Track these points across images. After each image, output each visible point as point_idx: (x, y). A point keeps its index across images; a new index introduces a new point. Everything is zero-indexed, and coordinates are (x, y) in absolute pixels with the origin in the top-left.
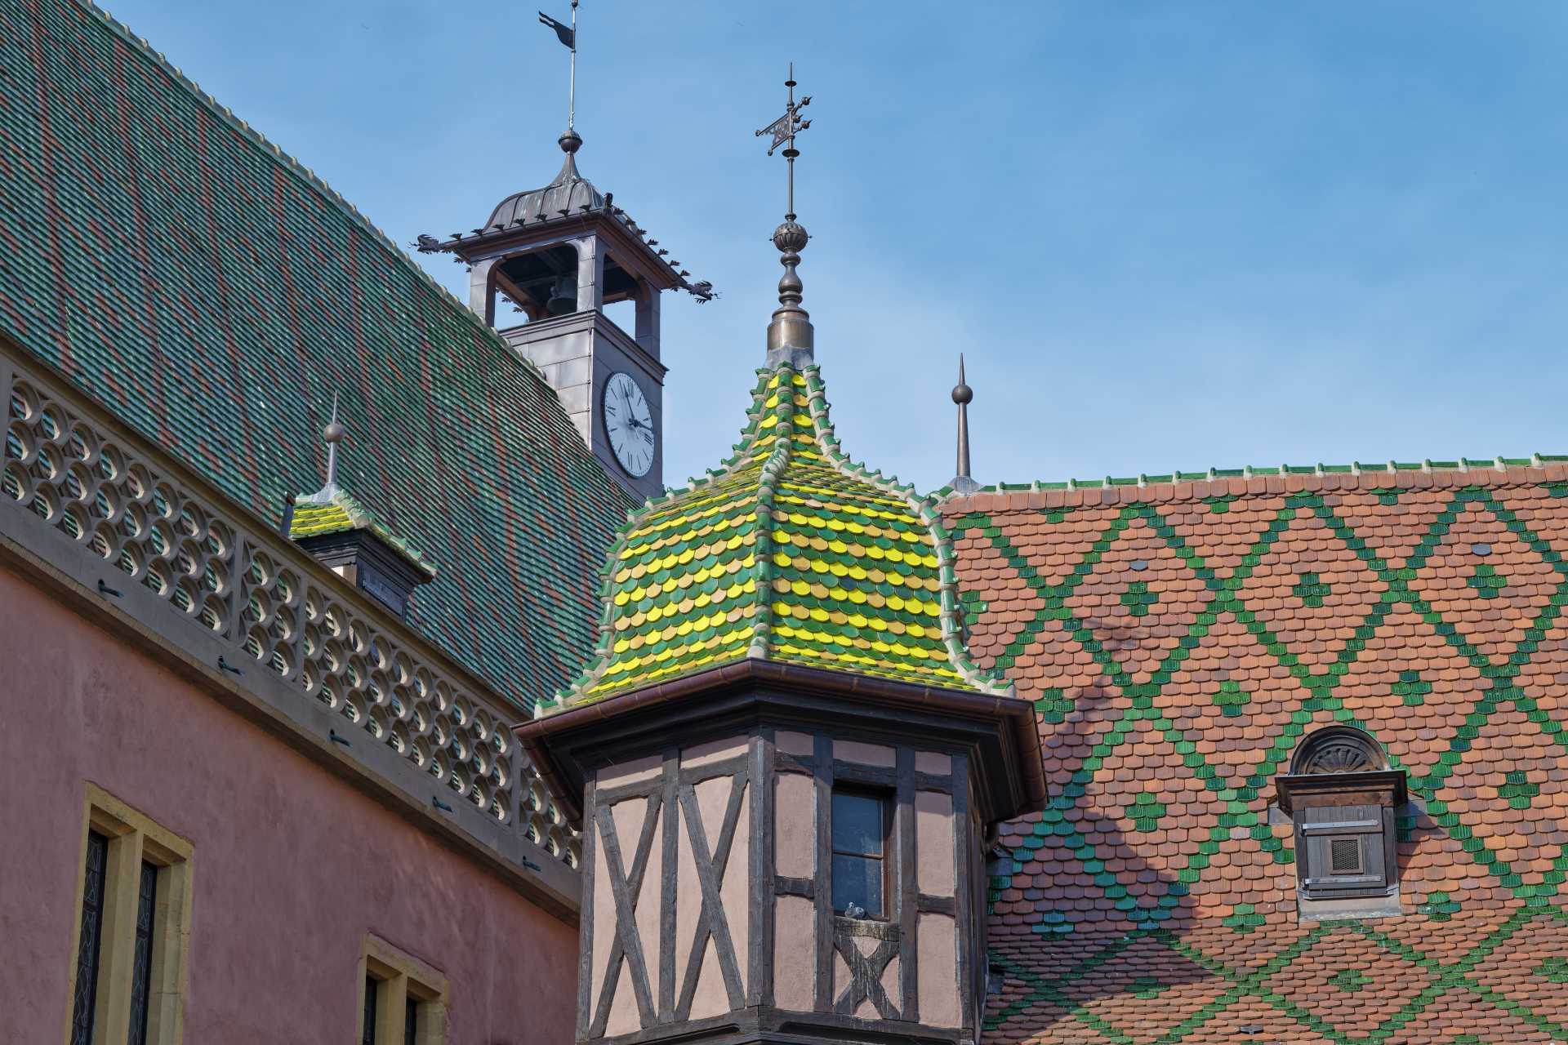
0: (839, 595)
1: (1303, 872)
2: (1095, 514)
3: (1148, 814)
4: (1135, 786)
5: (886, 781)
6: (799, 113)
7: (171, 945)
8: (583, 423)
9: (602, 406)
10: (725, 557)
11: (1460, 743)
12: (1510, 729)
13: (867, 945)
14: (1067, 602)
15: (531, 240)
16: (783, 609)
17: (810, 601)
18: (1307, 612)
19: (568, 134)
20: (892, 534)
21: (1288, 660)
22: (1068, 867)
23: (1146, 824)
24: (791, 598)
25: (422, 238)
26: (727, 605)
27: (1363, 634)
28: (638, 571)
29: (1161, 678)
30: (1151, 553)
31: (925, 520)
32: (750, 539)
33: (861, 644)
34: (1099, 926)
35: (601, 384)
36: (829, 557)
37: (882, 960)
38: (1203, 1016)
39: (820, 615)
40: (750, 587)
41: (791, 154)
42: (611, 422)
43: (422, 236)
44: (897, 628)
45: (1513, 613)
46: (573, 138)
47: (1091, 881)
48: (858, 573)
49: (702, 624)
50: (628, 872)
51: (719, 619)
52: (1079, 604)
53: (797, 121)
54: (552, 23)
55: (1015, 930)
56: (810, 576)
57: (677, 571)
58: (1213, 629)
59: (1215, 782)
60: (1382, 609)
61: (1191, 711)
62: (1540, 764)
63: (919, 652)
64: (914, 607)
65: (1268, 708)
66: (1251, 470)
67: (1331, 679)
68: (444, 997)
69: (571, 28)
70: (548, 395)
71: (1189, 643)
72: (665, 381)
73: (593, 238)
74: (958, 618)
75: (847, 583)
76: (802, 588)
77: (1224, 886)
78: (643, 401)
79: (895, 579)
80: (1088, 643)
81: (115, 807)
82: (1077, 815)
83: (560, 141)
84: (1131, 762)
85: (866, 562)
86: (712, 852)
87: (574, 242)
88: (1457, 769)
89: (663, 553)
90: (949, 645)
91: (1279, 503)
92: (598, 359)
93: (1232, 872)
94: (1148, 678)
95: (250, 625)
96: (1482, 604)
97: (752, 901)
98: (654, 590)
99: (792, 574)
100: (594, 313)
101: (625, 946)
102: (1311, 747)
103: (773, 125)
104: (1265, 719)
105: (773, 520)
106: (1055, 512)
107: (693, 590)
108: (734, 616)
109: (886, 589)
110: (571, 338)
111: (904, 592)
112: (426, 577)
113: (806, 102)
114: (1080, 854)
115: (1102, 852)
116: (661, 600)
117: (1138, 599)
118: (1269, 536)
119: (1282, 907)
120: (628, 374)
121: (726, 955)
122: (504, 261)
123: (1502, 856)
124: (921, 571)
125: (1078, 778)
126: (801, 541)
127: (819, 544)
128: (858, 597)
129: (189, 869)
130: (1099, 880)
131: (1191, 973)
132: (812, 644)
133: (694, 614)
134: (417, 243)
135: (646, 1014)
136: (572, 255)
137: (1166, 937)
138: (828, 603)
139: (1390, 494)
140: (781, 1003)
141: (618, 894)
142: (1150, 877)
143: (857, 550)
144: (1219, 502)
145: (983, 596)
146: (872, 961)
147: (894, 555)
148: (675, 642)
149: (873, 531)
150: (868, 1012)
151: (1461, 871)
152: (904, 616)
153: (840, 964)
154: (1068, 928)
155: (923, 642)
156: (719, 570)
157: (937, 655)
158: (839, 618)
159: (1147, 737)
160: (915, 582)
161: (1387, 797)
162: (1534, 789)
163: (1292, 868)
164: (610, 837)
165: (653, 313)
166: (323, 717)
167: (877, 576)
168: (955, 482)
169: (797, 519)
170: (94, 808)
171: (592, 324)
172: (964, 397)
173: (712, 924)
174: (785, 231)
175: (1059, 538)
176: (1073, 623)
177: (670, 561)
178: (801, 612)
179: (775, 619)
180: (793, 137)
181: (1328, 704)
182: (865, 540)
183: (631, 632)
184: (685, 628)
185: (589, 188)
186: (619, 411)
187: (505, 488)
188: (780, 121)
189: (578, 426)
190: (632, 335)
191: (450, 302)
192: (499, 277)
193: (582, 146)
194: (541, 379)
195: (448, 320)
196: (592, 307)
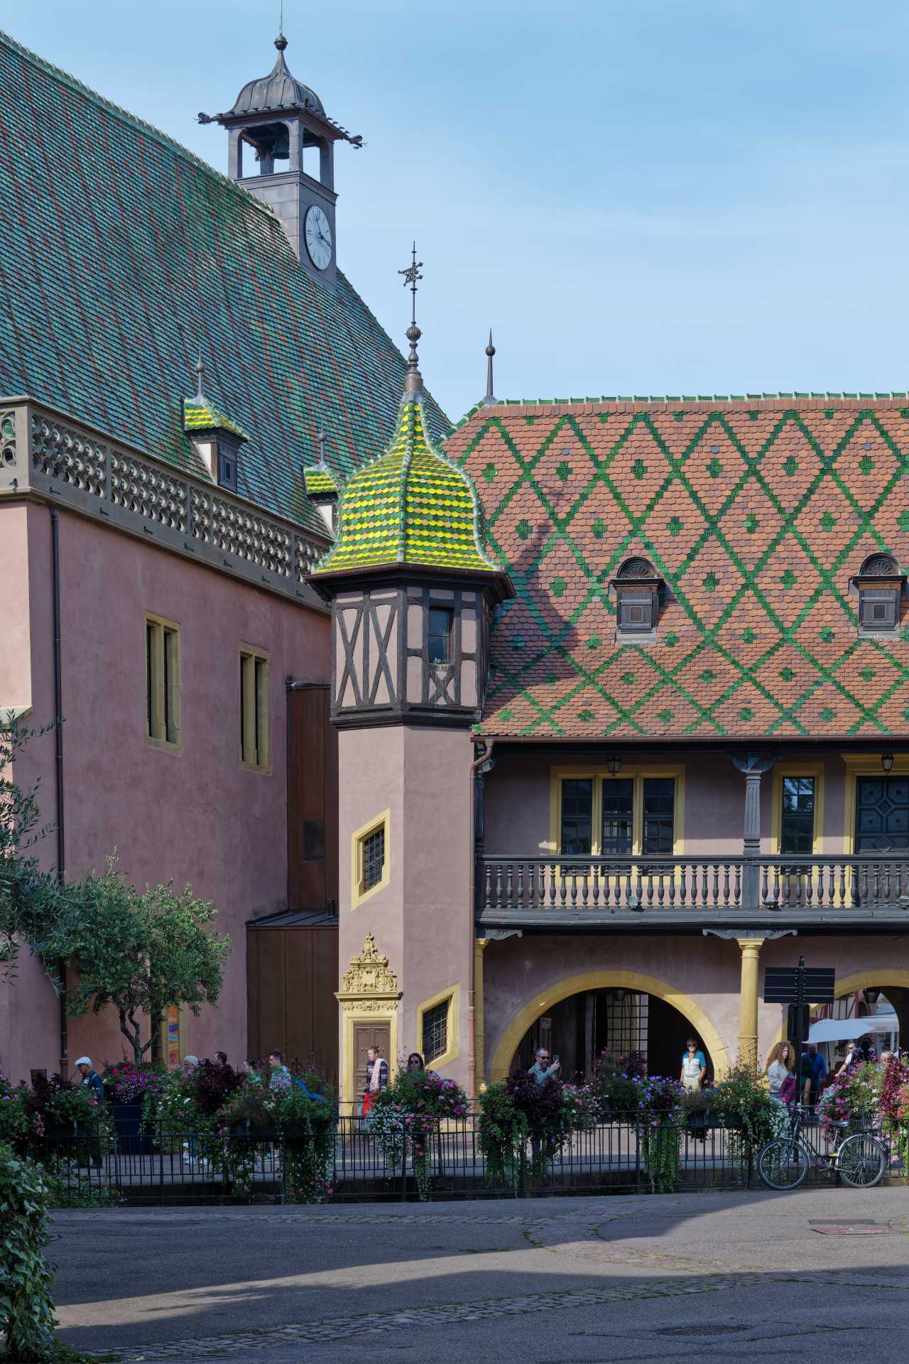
0: (433, 523)
1: (619, 621)
2: (548, 421)
3: (560, 588)
4: (555, 573)
5: (450, 605)
6: (417, 269)
7: (174, 667)
8: (294, 242)
9: (304, 230)
10: (387, 506)
11: (691, 557)
12: (712, 550)
13: (442, 675)
14: (533, 472)
15: (261, 119)
16: (410, 532)
17: (421, 527)
18: (636, 482)
19: (279, 38)
20: (454, 493)
21: (625, 508)
22: (526, 614)
23: (558, 594)
24: (413, 526)
25: (201, 115)
26: (388, 527)
27: (659, 495)
28: (352, 506)
29: (570, 515)
30: (570, 445)
31: (468, 485)
32: (397, 499)
33: (442, 545)
34: (535, 644)
35: (303, 216)
36: (429, 506)
37: (448, 680)
38: (570, 696)
39: (425, 533)
40: (397, 521)
41: (414, 290)
42: (310, 239)
44: (456, 536)
45: (723, 487)
46: (283, 41)
47: (533, 620)
48: (440, 513)
49: (378, 534)
50: (350, 640)
51: (385, 533)
52: (538, 473)
53: (417, 273)
55: (503, 644)
56: (421, 516)
57: (368, 508)
58: (595, 490)
59: (588, 573)
60: (668, 482)
61: (581, 535)
62: (722, 569)
63: (464, 547)
64: (463, 526)
65: (614, 534)
66: (620, 398)
67: (642, 520)
68: (268, 661)
70: (273, 223)
71: (584, 497)
72: (337, 202)
73: (297, 121)
74: (481, 531)
75: (436, 518)
76: (418, 522)
77: (587, 625)
78: (326, 220)
79: (455, 514)
80: (541, 496)
81: (154, 617)
82: (530, 587)
83: (275, 42)
84: (555, 561)
85: (443, 508)
86: (383, 636)
87: (287, 123)
88: (688, 570)
89: (362, 498)
90: (477, 543)
91: (630, 418)
92: (301, 200)
93: (591, 618)
94: (565, 516)
95: (194, 524)
96: (711, 481)
97: (398, 659)
98: (358, 516)
99: (413, 515)
100: (298, 171)
101: (349, 670)
102: (626, 566)
103: (406, 271)
104: (611, 540)
105: (406, 491)
106: (530, 419)
107: (374, 519)
108: (390, 534)
109: (451, 519)
110: (286, 187)
111: (459, 520)
112: (246, 441)
113: (421, 265)
114: (530, 607)
115: (538, 606)
116: (361, 521)
117: (564, 471)
118: (624, 438)
119: (609, 637)
120: (317, 205)
121: (388, 679)
122: (247, 129)
123: (699, 616)
124: (466, 510)
125: (533, 568)
126: (418, 500)
127: (425, 501)
128: (440, 524)
129: (179, 634)
130: (537, 621)
131: (571, 673)
132: (422, 547)
133: (375, 529)
134: (198, 118)
135: (358, 699)
136: (284, 131)
137: (563, 651)
138: (428, 528)
139: (680, 415)
140: (410, 699)
141: (346, 648)
142: (557, 619)
143: (440, 502)
144: (603, 416)
145: (496, 467)
146: (444, 681)
147: (455, 503)
148: (367, 541)
149: (447, 492)
150: (441, 702)
151: (682, 622)
152: (459, 531)
153: (432, 682)
154: (523, 644)
155: (467, 542)
156: (385, 511)
157: (472, 548)
158: (433, 534)
159: (562, 548)
160: (463, 515)
161: (655, 589)
162: (716, 582)
163: (615, 618)
164: (342, 624)
166: (221, 555)
167: (448, 513)
168: (486, 398)
169: (417, 490)
170: (148, 620)
171: (297, 179)
172: (491, 352)
173: (383, 665)
175: (531, 434)
176: (534, 484)
177: (365, 503)
178: (418, 532)
179: (407, 537)
180: (415, 281)
181: (639, 533)
182: (443, 497)
183: (349, 533)
184: (371, 535)
185: (295, 82)
186: (313, 232)
187: (262, 319)
188: (410, 270)
189: (292, 245)
190: (318, 179)
191: (224, 183)
192: (244, 136)
193: (288, 46)
194: (271, 215)
195: (224, 200)
196: (297, 169)
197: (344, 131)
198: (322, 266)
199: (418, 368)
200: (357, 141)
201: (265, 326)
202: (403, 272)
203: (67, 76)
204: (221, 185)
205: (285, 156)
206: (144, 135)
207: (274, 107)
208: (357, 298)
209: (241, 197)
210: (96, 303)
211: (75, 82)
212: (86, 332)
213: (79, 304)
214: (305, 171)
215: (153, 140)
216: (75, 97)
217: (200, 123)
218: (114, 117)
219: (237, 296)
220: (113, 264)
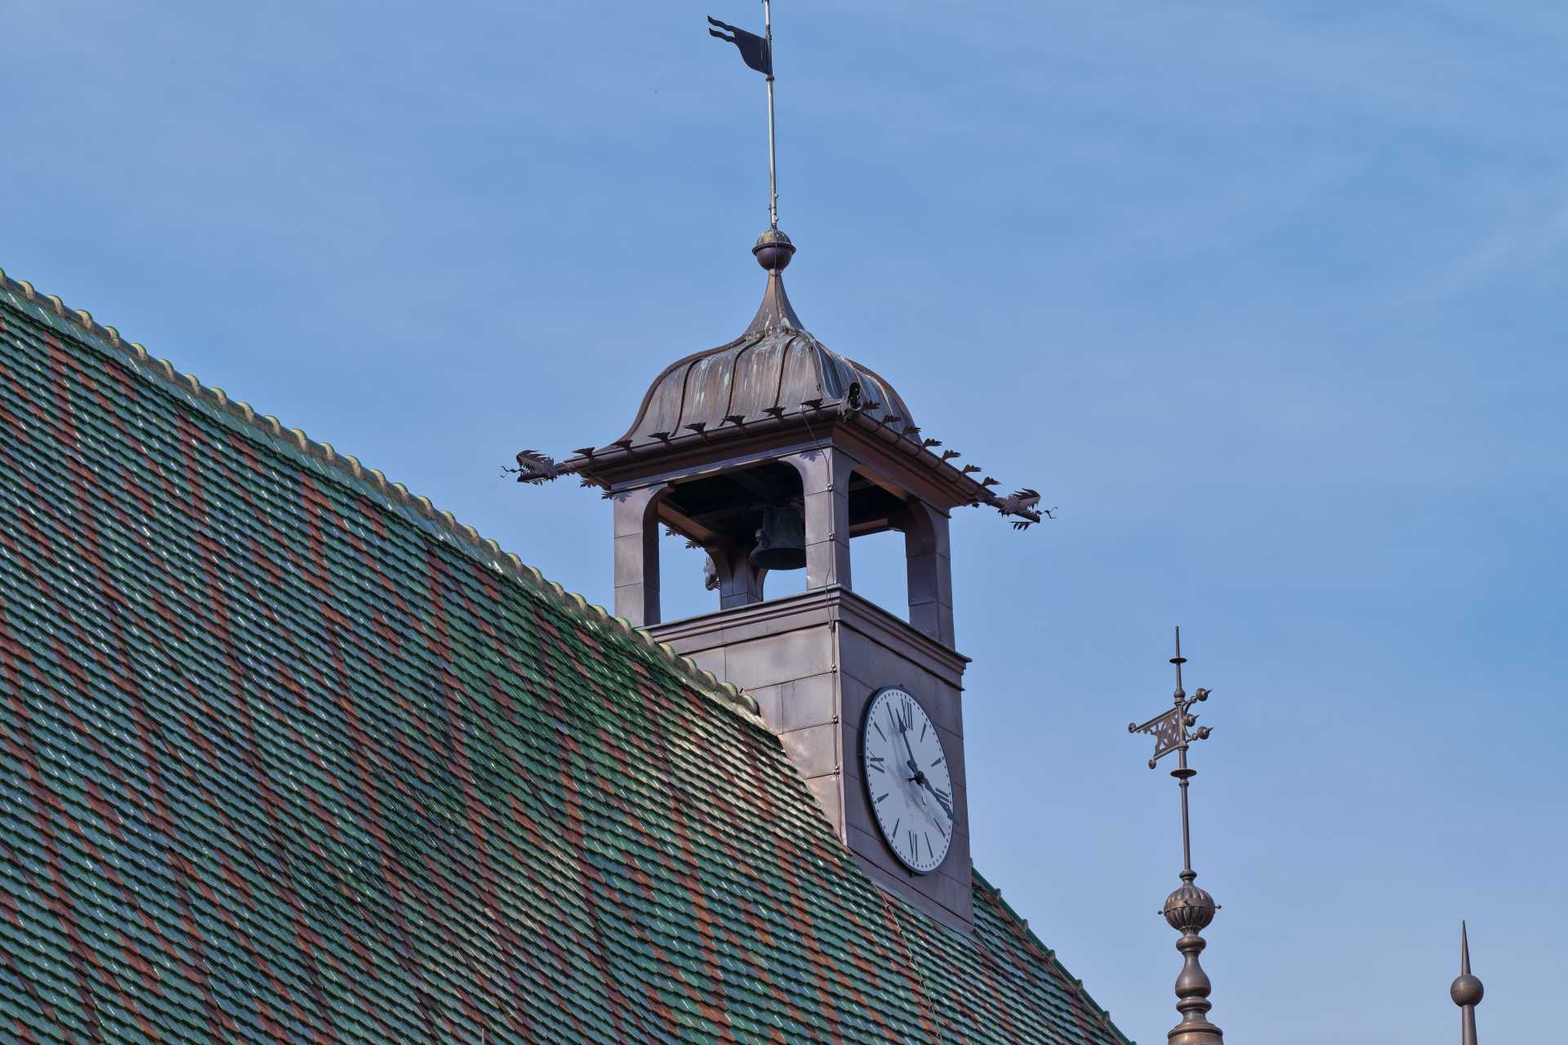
6: (1192, 710)
8: (827, 791)
9: (861, 758)
15: (715, 457)
19: (769, 238)
25: (525, 457)
35: (855, 719)
41: (1184, 774)
42: (879, 783)
43: (525, 454)
46: (780, 246)
53: (1191, 724)
54: (731, 34)
69: (762, 34)
70: (760, 742)
72: (966, 680)
73: (828, 452)
78: (930, 730)
83: (756, 251)
87: (796, 459)
92: (847, 674)
100: (837, 594)
103: (1155, 721)
110: (799, 640)
113: (1203, 696)
120: (901, 687)
122: (671, 490)
134: (517, 466)
136: (791, 484)
165: (939, 560)
171: (834, 613)
172: (1470, 996)
174: (1181, 904)
180: (1186, 748)
185: (815, 349)
186: (890, 762)
187: (718, 997)
188: (1165, 717)
189: (821, 802)
190: (903, 614)
191: (592, 626)
192: (663, 509)
193: (794, 258)
194: (752, 718)
195: (594, 670)
196: (832, 582)
197: (978, 478)
198: (925, 862)
199: (1211, 1017)
200: (1023, 507)
201: (729, 1019)
202: (1146, 727)
203: (70, 316)
204: (584, 629)
205: (795, 558)
206: (327, 481)
207: (755, 415)
208: (1044, 958)
209: (650, 667)
210: (128, 914)
211: (99, 331)
212: (85, 991)
213: (63, 909)
214: (856, 589)
215: (355, 496)
216: (101, 375)
217: (521, 479)
218: (226, 430)
219: (635, 932)
220: (193, 807)
